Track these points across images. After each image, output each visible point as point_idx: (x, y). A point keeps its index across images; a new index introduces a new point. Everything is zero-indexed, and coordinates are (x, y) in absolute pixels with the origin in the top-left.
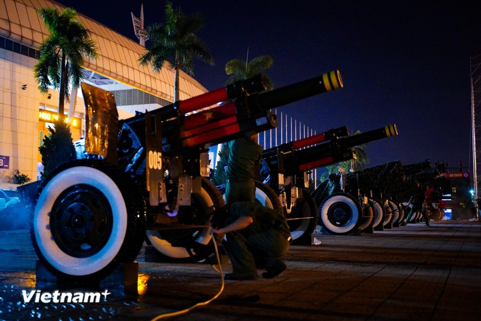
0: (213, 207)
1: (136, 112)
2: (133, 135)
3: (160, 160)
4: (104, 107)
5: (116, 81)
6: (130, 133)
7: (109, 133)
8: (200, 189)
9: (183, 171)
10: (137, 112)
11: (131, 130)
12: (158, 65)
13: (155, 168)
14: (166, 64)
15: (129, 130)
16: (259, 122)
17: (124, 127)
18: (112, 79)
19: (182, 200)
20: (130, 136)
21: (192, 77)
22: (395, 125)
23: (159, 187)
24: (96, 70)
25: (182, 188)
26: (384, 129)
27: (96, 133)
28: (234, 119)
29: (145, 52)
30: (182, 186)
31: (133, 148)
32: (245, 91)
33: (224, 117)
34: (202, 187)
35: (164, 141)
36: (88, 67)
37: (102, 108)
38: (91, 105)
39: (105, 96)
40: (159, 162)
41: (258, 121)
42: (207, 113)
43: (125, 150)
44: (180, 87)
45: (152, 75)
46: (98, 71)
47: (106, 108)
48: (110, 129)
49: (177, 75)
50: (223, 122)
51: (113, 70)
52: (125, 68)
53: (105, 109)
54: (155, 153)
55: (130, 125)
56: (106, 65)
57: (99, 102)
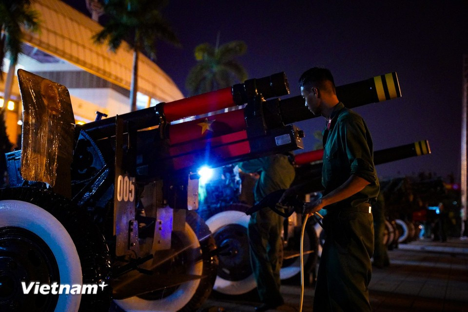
0: (198, 249)
1: (98, 113)
2: (94, 149)
3: (132, 187)
4: (53, 109)
5: (62, 60)
6: (90, 145)
7: (59, 148)
8: (184, 225)
9: (163, 202)
10: (100, 115)
11: (92, 143)
12: (115, 45)
13: (126, 199)
14: (124, 45)
15: (88, 141)
16: (279, 141)
17: (81, 137)
18: (57, 57)
19: (159, 242)
20: (89, 149)
21: (154, 61)
22: (427, 142)
23: (130, 227)
24: (39, 45)
25: (160, 226)
26: (413, 145)
27: (39, 148)
28: (243, 134)
29: (99, 29)
30: (160, 223)
31: (94, 169)
32: (259, 94)
33: (229, 130)
34: (187, 221)
35: (139, 160)
36: (30, 41)
37: (50, 111)
38: (33, 105)
39: (56, 91)
40: (130, 192)
41: (278, 139)
42: (203, 124)
43: (82, 170)
44: (140, 72)
45: (106, 55)
46: (42, 47)
47: (57, 111)
48: (60, 142)
49: (137, 58)
50: (226, 138)
51: (60, 47)
52: (74, 46)
53: (54, 113)
54: (126, 178)
55: (89, 133)
56: (52, 40)
57: (46, 102)
